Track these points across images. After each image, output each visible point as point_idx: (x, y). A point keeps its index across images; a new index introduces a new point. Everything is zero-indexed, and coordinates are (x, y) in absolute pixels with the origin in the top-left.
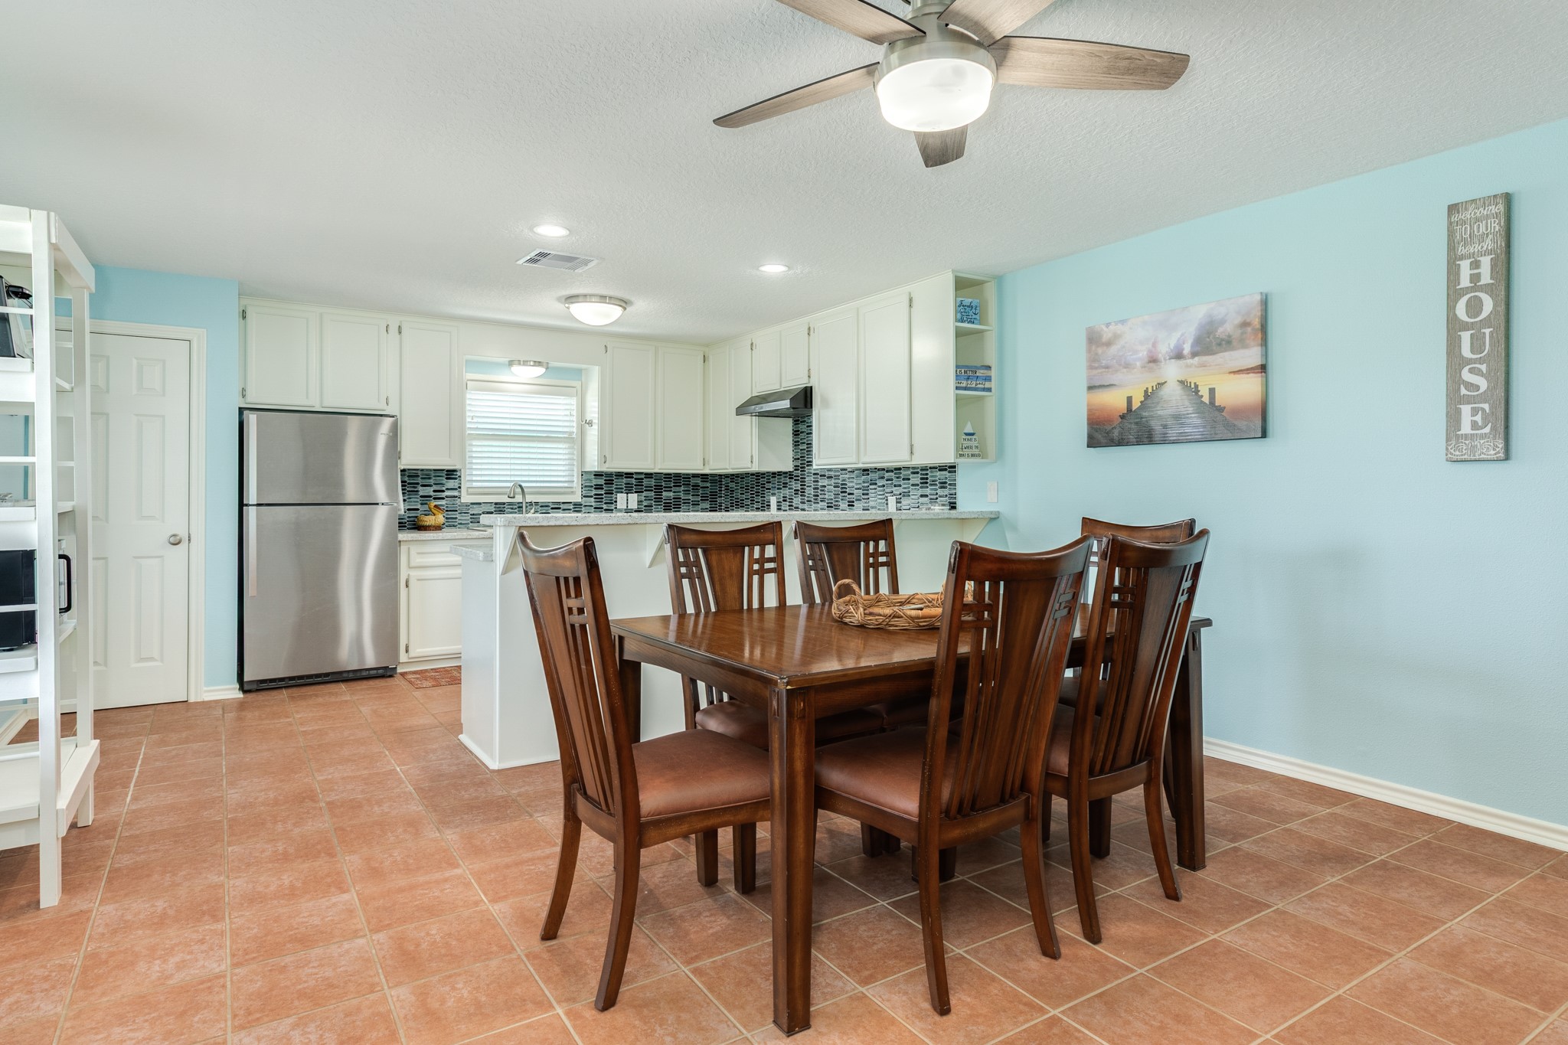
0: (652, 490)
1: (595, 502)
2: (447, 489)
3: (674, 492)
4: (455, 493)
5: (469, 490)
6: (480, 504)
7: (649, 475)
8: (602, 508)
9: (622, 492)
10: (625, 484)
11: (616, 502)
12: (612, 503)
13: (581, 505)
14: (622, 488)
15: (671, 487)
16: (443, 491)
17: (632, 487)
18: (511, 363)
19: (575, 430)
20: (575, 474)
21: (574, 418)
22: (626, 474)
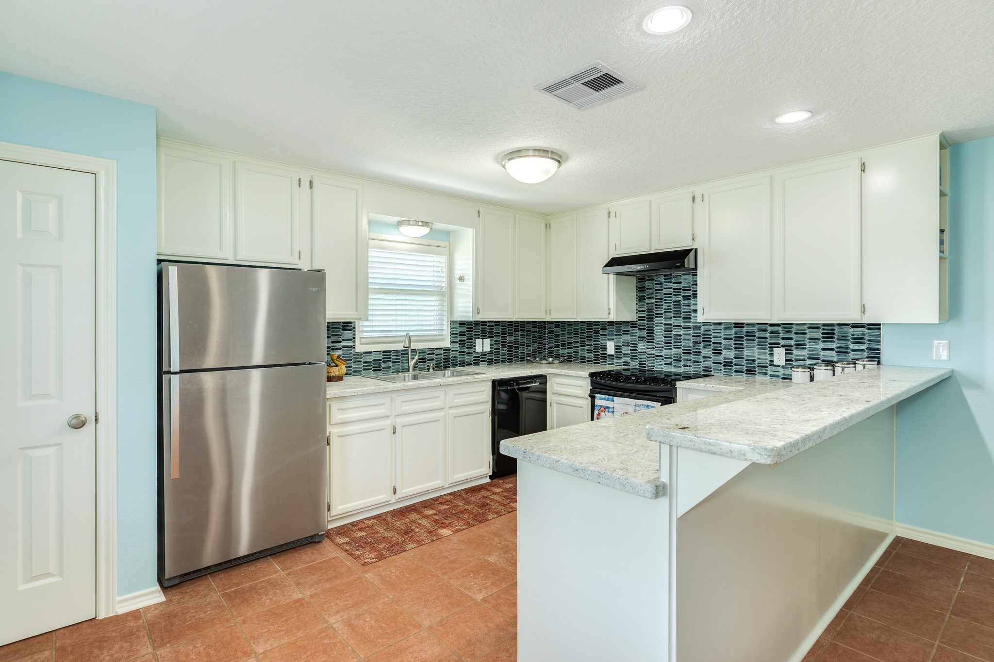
0: (499, 336)
1: (459, 347)
2: (343, 340)
3: (515, 337)
4: (350, 343)
5: (362, 340)
6: (370, 352)
7: (497, 323)
8: (465, 352)
9: (479, 338)
10: (481, 331)
11: (475, 346)
12: (472, 348)
13: (450, 350)
14: (479, 335)
15: (512, 333)
16: (340, 342)
17: (486, 333)
18: (400, 223)
19: (444, 285)
20: (445, 322)
21: (444, 275)
22: (482, 322)
